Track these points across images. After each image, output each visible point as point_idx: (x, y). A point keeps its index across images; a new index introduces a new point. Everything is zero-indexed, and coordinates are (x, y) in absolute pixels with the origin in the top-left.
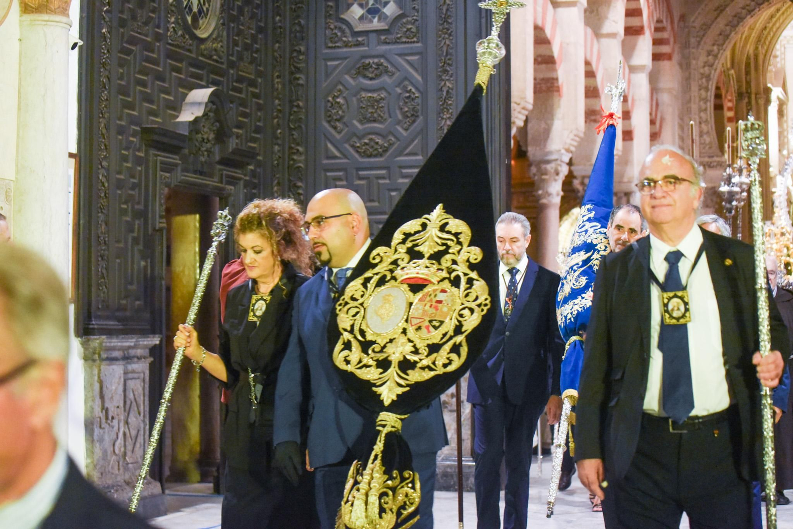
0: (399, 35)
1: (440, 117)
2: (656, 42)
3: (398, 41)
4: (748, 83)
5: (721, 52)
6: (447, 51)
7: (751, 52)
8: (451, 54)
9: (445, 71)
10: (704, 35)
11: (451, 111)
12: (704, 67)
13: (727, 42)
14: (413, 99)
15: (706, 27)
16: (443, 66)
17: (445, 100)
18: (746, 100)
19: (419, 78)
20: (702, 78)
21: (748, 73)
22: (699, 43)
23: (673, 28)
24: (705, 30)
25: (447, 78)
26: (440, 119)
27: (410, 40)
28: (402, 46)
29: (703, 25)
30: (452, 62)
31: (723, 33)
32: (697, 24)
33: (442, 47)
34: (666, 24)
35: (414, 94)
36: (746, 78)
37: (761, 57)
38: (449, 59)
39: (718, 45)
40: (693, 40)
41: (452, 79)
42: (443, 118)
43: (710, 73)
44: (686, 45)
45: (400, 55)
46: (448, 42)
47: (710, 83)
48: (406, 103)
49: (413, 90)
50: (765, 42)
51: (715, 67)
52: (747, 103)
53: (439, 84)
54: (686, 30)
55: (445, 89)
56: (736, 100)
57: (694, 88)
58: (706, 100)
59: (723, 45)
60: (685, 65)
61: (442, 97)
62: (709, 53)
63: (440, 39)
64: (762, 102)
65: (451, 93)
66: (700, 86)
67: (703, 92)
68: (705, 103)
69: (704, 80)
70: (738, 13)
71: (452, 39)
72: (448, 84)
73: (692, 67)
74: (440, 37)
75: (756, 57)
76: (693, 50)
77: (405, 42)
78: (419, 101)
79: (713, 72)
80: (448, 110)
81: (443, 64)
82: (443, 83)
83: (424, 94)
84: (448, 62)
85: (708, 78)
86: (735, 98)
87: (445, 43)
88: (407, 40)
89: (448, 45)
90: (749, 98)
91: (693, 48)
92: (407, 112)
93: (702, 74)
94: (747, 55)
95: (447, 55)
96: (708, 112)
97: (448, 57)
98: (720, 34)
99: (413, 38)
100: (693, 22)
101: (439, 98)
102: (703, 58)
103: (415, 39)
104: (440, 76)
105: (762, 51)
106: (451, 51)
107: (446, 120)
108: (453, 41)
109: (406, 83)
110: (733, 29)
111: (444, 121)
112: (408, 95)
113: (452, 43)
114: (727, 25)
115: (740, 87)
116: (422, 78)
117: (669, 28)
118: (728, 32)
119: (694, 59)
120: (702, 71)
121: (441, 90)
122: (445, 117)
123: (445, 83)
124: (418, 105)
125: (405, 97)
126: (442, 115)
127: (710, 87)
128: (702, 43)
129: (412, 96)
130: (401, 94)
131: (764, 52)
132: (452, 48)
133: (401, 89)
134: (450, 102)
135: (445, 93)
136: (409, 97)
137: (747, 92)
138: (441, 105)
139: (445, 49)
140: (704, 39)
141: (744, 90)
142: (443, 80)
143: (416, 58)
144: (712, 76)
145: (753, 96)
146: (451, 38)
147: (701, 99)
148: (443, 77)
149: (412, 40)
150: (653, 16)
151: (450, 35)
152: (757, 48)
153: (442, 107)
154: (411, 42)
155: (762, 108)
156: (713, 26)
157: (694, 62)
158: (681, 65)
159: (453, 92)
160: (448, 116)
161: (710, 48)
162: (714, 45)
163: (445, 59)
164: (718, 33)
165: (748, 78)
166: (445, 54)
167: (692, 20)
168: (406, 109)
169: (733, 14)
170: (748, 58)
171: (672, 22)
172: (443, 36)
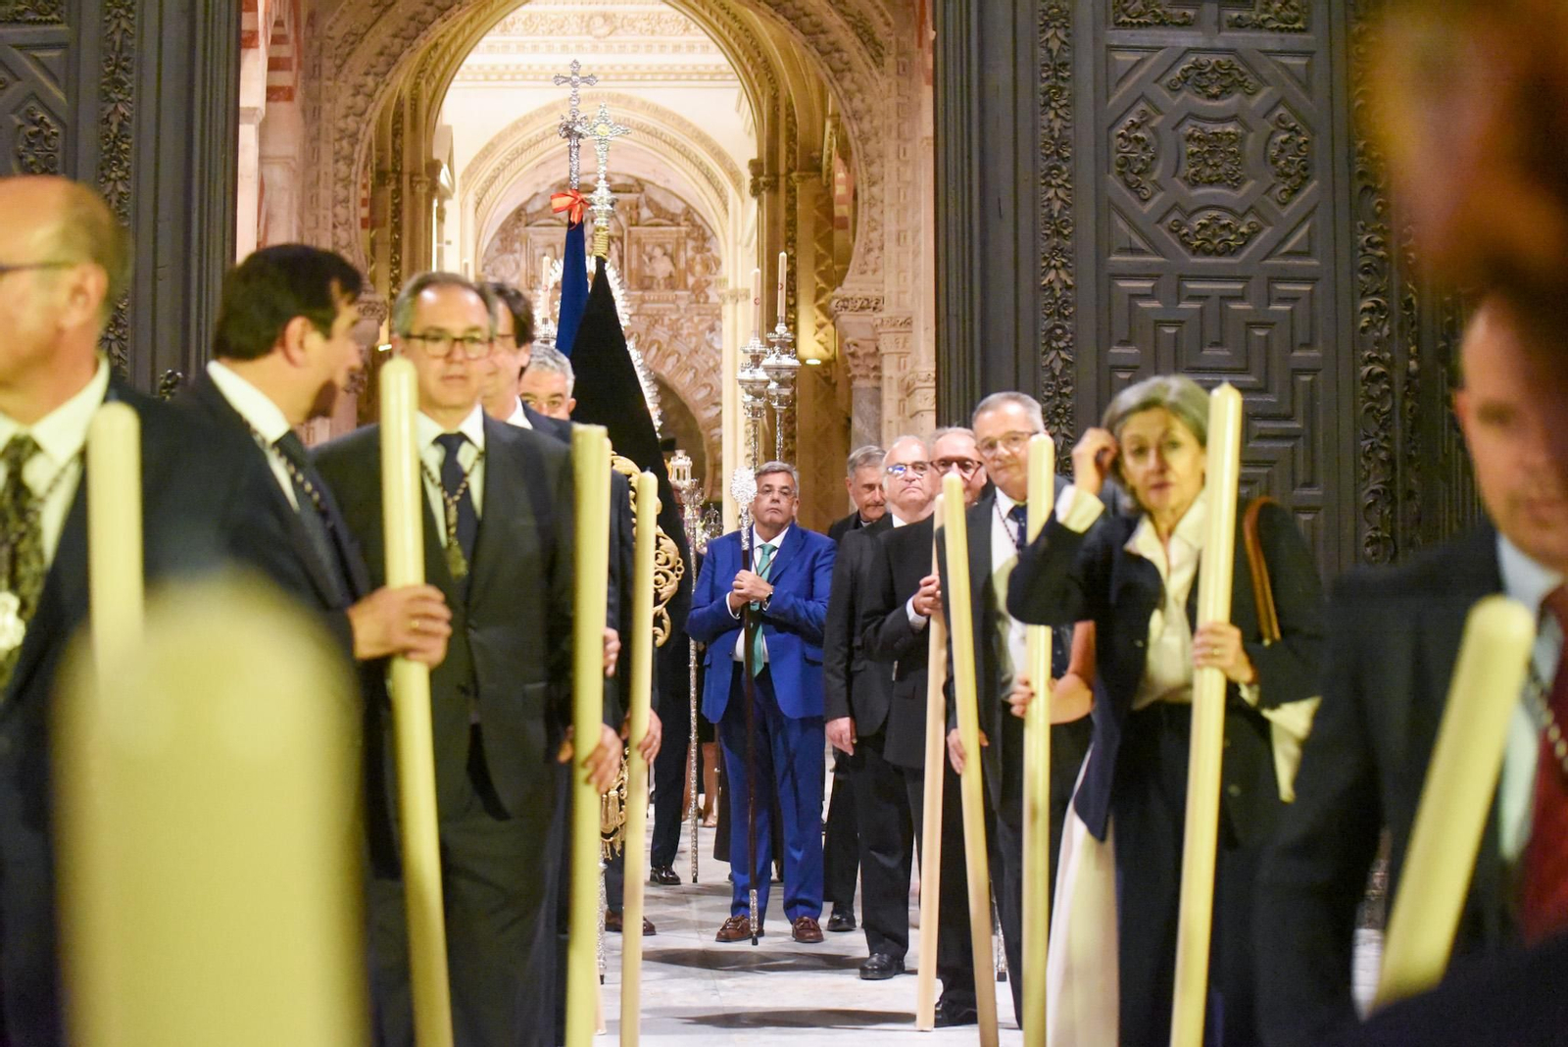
0: (21, 8)
1: (103, 176)
2: (274, 65)
3: (19, 18)
4: (398, 154)
5: (381, 87)
6: (121, 42)
7: (406, 93)
8: (130, 49)
9: (118, 84)
10: (349, 54)
11: (126, 164)
12: (346, 116)
13: (394, 68)
14: (46, 139)
15: (355, 38)
16: (113, 72)
17: (114, 142)
18: (391, 187)
19: (60, 95)
20: (341, 139)
21: (397, 133)
22: (339, 68)
23: (297, 39)
24: (353, 43)
25: (121, 97)
26: (103, 180)
27: (44, 18)
28: (28, 29)
29: (350, 33)
30: (132, 63)
31: (387, 51)
32: (338, 32)
33: (112, 33)
34: (288, 29)
35: (48, 126)
36: (394, 143)
37: (424, 103)
38: (127, 59)
39: (376, 74)
40: (328, 65)
41: (130, 99)
42: (109, 179)
43: (358, 129)
44: (313, 73)
45: (21, 47)
46: (124, 24)
47: (357, 148)
48: (31, 145)
49: (47, 120)
50: (433, 74)
51: (367, 116)
52: (393, 191)
53: (103, 109)
54: (316, 44)
55: (115, 120)
56: (373, 187)
57: (327, 157)
58: (347, 182)
59: (385, 74)
60: (312, 113)
61: (108, 136)
62: (357, 90)
63: (107, 18)
64: (422, 190)
65: (127, 128)
66: (336, 153)
67: (342, 166)
68: (346, 187)
69: (345, 143)
70: (418, 13)
71: (133, 19)
72: (121, 109)
73: (323, 115)
74: (109, 13)
75: (415, 101)
76: (330, 83)
77: (34, 22)
78: (58, 142)
79: (363, 126)
80: (121, 162)
81: (112, 68)
82: (111, 108)
83: (71, 130)
84: (124, 63)
85: (354, 138)
86: (370, 182)
87: (118, 25)
88: (38, 18)
89: (125, 30)
90: (399, 181)
91: (329, 79)
92: (32, 163)
93: (342, 131)
94: (399, 97)
95: (121, 51)
96: (351, 206)
97: (125, 54)
98: (381, 54)
99: (49, 14)
100: (330, 28)
101: (102, 138)
102: (345, 99)
103: (55, 16)
104: (106, 94)
105: (426, 91)
106: (130, 43)
107: (115, 181)
108: (136, 22)
109: (33, 104)
110: (407, 43)
111: (112, 183)
112: (36, 129)
113: (133, 26)
114: (395, 36)
115: (381, 161)
116: (67, 94)
117: (292, 37)
118: (396, 49)
119: (329, 100)
120: (341, 124)
121: (107, 121)
122: (113, 175)
123: (116, 107)
124: (56, 151)
125: (30, 134)
126: (107, 172)
127: (356, 156)
128: (345, 70)
129: (45, 132)
130: (20, 126)
131: (430, 94)
132: (132, 37)
133: (21, 117)
134: (124, 146)
135: (115, 128)
136: (34, 135)
137: (394, 171)
138: (106, 152)
139: (117, 37)
140: (350, 61)
141: (389, 167)
142: (113, 102)
143: (55, 54)
144: (360, 136)
145: (406, 179)
146: (131, 16)
147: (337, 180)
148: (113, 96)
149: (49, 18)
150: (270, 14)
151: (129, 10)
152: (417, 85)
153: (107, 156)
154: (46, 22)
155: (423, 202)
156: (367, 38)
157: (327, 106)
158: (304, 111)
159: (132, 126)
160: (120, 174)
161: (360, 80)
162: (367, 74)
163: (117, 58)
164: (377, 49)
165: (398, 141)
166: (117, 48)
167: (328, 23)
168: (31, 158)
169: (409, 14)
170: (400, 104)
171: (297, 26)
172: (115, 11)
